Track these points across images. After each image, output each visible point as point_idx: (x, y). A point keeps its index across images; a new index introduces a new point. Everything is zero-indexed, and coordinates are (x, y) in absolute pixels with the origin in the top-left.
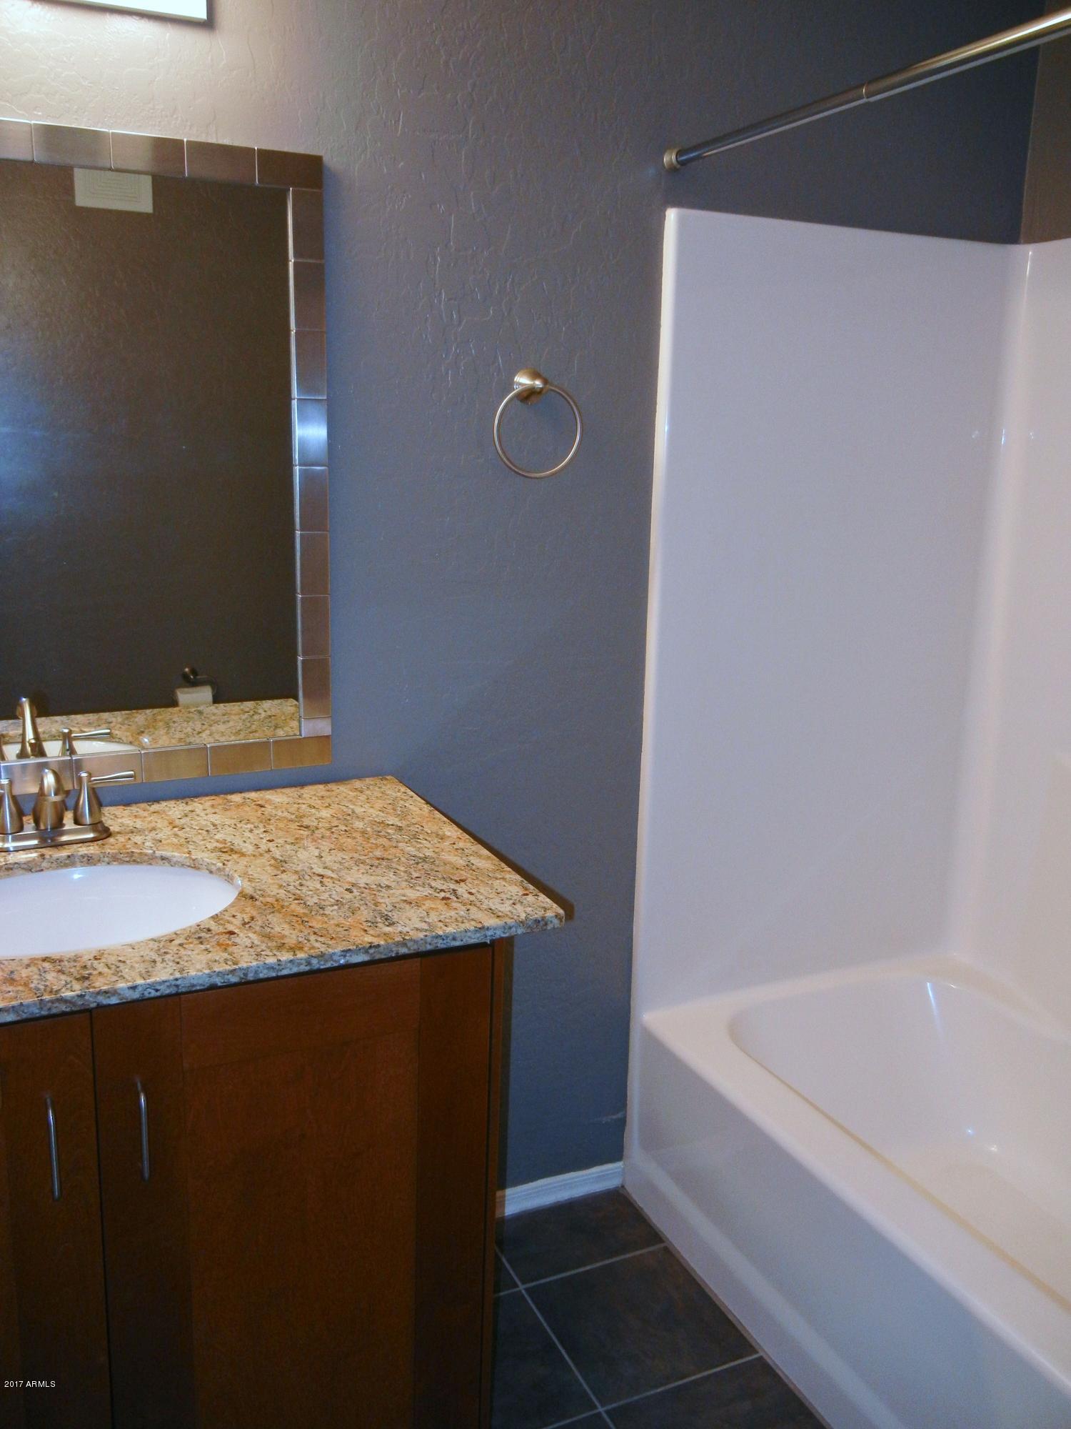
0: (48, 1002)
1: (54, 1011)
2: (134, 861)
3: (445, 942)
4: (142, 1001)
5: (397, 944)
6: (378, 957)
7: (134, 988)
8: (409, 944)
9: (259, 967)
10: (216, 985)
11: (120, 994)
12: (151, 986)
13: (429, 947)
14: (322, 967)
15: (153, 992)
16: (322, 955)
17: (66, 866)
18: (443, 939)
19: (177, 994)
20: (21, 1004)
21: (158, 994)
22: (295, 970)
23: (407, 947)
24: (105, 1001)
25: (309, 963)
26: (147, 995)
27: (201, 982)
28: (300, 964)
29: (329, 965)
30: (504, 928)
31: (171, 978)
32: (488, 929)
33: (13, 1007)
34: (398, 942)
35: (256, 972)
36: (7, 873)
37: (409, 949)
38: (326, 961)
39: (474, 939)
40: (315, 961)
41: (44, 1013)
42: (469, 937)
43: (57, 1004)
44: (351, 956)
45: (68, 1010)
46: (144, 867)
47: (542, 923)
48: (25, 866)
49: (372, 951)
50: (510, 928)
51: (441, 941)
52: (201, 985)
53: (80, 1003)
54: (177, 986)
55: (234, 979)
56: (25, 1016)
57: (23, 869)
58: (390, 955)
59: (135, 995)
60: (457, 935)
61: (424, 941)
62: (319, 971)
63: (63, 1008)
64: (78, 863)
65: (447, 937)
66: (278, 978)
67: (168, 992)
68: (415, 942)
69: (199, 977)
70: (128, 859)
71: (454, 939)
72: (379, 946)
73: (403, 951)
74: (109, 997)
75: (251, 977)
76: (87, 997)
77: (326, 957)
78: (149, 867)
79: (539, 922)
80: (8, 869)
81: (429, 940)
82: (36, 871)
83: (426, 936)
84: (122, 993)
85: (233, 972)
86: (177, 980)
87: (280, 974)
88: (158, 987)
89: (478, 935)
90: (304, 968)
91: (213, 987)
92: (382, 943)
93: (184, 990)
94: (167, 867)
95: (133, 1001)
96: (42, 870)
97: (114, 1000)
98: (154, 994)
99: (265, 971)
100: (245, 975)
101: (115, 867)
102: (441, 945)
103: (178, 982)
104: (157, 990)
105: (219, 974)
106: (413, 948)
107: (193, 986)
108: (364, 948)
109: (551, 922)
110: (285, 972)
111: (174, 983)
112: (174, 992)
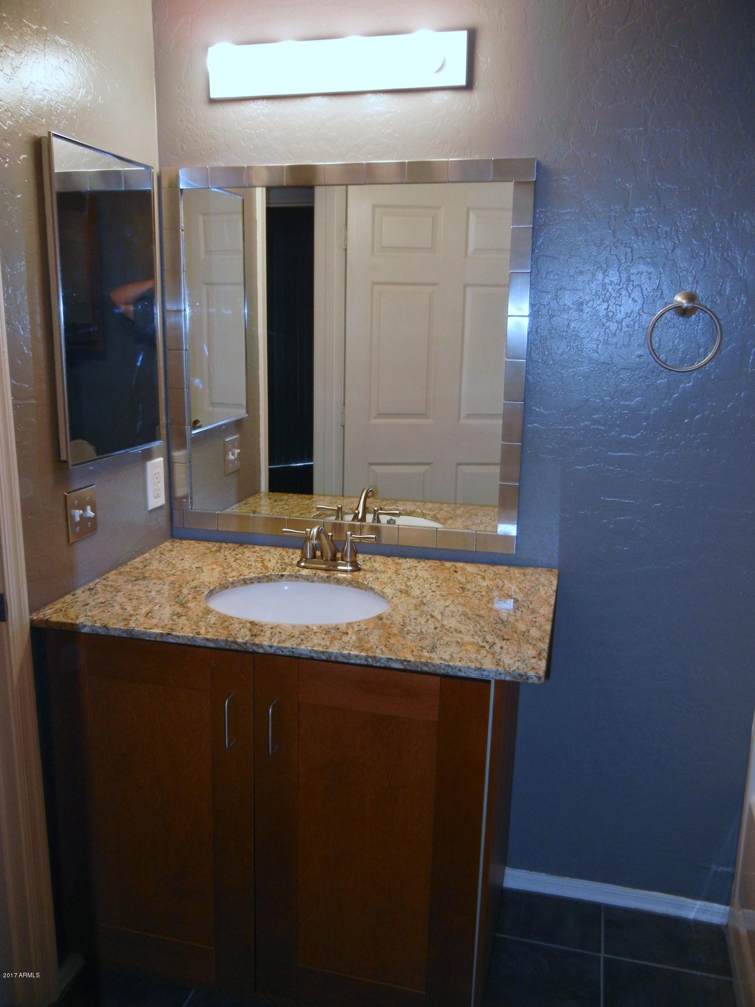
0: (230, 642)
1: (232, 648)
2: (359, 587)
3: (454, 671)
4: (274, 655)
5: (422, 663)
6: (409, 668)
7: (271, 647)
8: (429, 666)
9: (337, 654)
10: (314, 658)
11: (263, 648)
12: (279, 648)
13: (442, 671)
14: (374, 665)
15: (281, 652)
16: (375, 657)
17: (325, 582)
18: (452, 669)
19: (292, 657)
20: (217, 639)
21: (283, 654)
22: (358, 662)
23: (428, 667)
24: (257, 650)
25: (366, 660)
26: (277, 653)
27: (305, 653)
28: (361, 659)
29: (378, 664)
30: (496, 672)
31: (291, 646)
32: (484, 670)
33: (214, 640)
34: (422, 662)
35: (336, 657)
36: (296, 579)
37: (429, 668)
38: (377, 662)
39: (474, 675)
40: (370, 660)
41: (228, 647)
42: (471, 672)
43: (233, 644)
44: (392, 663)
45: (239, 649)
46: (363, 592)
47: (524, 677)
48: (305, 578)
49: (405, 663)
50: (500, 674)
51: (450, 670)
52: (305, 655)
53: (245, 647)
54: (293, 652)
55: (324, 657)
56: (218, 646)
57: (304, 579)
58: (416, 669)
59: (272, 651)
60: (462, 669)
61: (440, 666)
62: (372, 666)
63: (236, 647)
64: (332, 582)
65: (455, 668)
66: (348, 664)
67: (288, 654)
68: (434, 665)
69: (305, 651)
70: (356, 585)
71: (460, 670)
72: (409, 661)
73: (425, 669)
74: (258, 648)
75: (333, 658)
76: (248, 645)
77: (377, 659)
78: (365, 592)
79: (522, 675)
80: (296, 577)
81: (443, 666)
82: (311, 582)
83: (441, 664)
84: (265, 647)
85: (323, 653)
86: (293, 648)
87: (349, 661)
88: (284, 650)
89: (477, 672)
90: (363, 662)
91: (312, 659)
92: (412, 660)
93: (297, 655)
94: (372, 594)
95: (271, 654)
96: (313, 582)
97: (261, 651)
98: (281, 653)
99: (341, 658)
100: (330, 656)
101: (350, 588)
102: (451, 672)
103: (294, 650)
104: (283, 652)
105: (315, 651)
106: (432, 669)
107: (301, 654)
108: (400, 660)
109: (532, 678)
110: (352, 661)
111: (291, 650)
112: (291, 655)
